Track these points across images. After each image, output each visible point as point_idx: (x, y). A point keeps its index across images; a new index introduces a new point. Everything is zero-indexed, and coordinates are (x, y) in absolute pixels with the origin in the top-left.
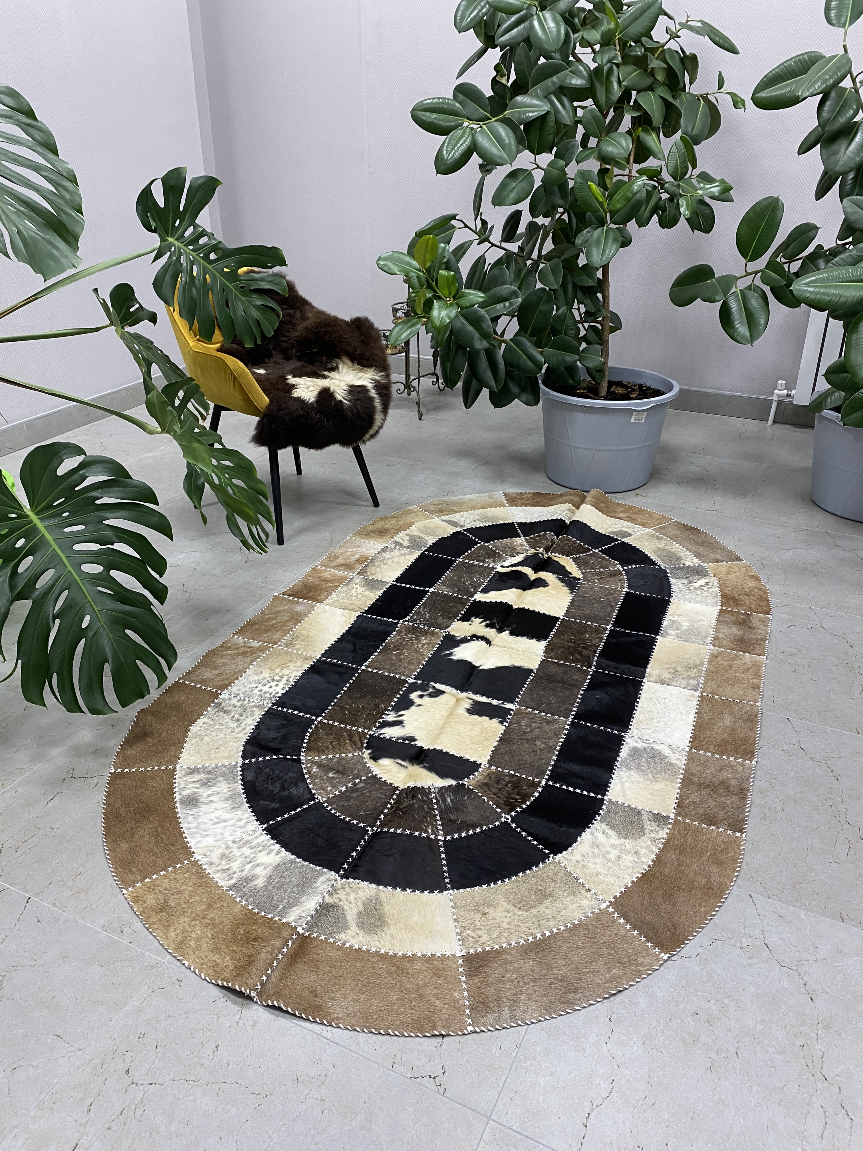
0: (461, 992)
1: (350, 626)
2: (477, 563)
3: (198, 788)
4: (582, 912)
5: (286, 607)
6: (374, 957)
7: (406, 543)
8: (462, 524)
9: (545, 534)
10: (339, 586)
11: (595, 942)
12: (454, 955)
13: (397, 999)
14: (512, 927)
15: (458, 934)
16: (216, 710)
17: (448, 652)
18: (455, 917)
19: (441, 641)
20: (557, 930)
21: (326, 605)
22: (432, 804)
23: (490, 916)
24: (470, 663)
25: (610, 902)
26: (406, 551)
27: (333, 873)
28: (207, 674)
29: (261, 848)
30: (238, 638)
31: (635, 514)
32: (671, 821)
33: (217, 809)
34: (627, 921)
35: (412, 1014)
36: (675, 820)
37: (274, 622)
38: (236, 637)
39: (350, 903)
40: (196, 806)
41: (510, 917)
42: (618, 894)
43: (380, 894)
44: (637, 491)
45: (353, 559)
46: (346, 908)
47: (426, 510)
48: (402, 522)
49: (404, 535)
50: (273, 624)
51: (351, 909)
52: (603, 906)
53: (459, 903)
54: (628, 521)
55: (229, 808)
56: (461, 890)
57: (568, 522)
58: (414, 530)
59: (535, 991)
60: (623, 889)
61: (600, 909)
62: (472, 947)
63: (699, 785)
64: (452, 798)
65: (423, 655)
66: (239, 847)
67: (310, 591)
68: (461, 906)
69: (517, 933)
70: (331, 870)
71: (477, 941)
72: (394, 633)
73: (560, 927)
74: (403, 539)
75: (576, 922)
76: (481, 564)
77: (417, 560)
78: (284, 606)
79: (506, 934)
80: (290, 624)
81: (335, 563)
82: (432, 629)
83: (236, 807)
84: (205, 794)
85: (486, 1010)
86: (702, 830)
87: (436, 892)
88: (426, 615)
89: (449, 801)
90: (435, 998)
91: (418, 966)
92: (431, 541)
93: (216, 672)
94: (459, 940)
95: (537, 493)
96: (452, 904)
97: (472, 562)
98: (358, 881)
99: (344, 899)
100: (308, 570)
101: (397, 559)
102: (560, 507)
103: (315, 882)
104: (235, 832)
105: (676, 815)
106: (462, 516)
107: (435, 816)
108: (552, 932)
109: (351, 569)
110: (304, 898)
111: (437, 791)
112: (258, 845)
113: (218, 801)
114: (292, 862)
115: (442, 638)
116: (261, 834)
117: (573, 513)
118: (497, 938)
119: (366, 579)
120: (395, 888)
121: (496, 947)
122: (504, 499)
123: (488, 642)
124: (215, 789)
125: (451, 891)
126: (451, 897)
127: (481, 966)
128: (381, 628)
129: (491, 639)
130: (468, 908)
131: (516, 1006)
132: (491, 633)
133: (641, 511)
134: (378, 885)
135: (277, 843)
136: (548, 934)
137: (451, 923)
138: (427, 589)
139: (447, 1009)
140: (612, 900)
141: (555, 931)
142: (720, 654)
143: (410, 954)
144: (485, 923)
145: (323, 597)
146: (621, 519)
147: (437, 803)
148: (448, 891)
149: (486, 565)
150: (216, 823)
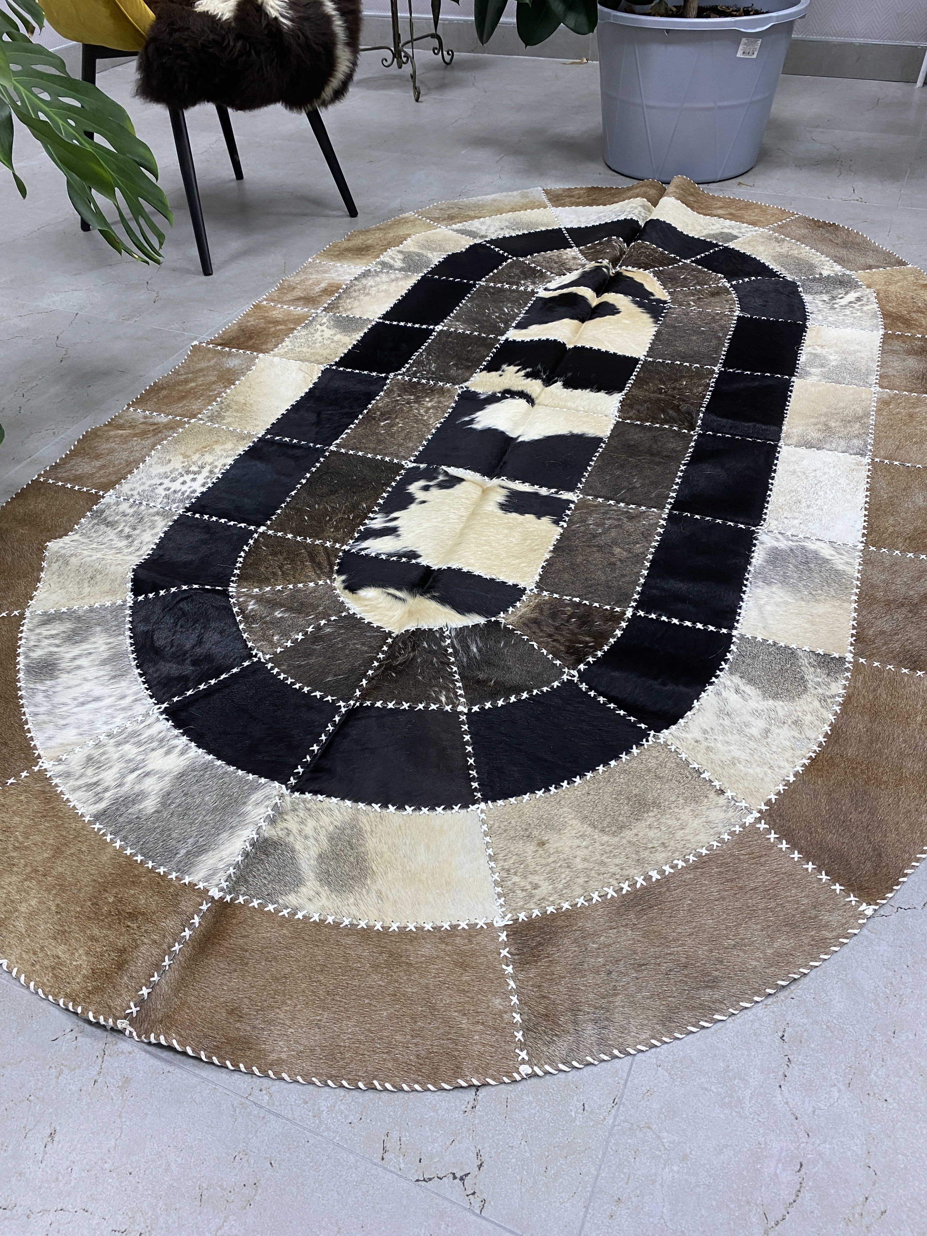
0: (506, 995)
1: (311, 386)
2: (507, 286)
3: (58, 646)
4: (712, 832)
5: (212, 363)
6: (348, 935)
7: (399, 264)
8: (483, 233)
9: (610, 241)
10: (294, 329)
11: (741, 888)
12: (490, 925)
13: (390, 1018)
14: (591, 865)
15: (497, 884)
16: (95, 521)
17: (467, 419)
18: (490, 851)
19: (456, 402)
20: (672, 867)
21: (274, 355)
22: (446, 654)
23: (551, 847)
24: (503, 433)
25: (760, 811)
26: (399, 274)
27: (276, 784)
28: (85, 467)
29: (155, 744)
30: (135, 410)
31: (741, 209)
32: (848, 665)
33: (86, 679)
34: (794, 845)
35: (416, 1045)
36: (856, 664)
37: (193, 384)
38: (131, 409)
39: (306, 837)
40: (53, 677)
41: (587, 847)
42: (773, 797)
43: (360, 817)
44: (739, 180)
45: (317, 289)
46: (298, 846)
47: (428, 218)
48: (391, 235)
49: (395, 252)
50: (192, 388)
51: (307, 848)
52: (749, 820)
53: (497, 825)
54: (731, 220)
55: (107, 678)
56: (500, 802)
57: (642, 224)
58: (410, 245)
59: (640, 989)
60: (781, 788)
61: (743, 826)
62: (522, 908)
63: (888, 603)
64: (480, 645)
65: (426, 425)
66: (118, 744)
67: (251, 338)
68: (500, 831)
69: (601, 877)
70: (273, 780)
71: (531, 896)
72: (382, 393)
73: (675, 862)
74: (393, 259)
75: (704, 851)
76: (514, 287)
77: (415, 287)
78: (209, 360)
79: (581, 881)
80: (218, 387)
81: (289, 297)
82: (441, 384)
83: (117, 677)
84: (69, 656)
85: (551, 1029)
86: (902, 679)
87: (456, 808)
88: (431, 365)
89: (475, 650)
90: (459, 1011)
91: (427, 949)
92: (436, 258)
93: (98, 463)
94: (499, 895)
95: (593, 188)
96: (485, 827)
97: (499, 285)
98: (320, 797)
99: (295, 831)
100: (248, 308)
101: (385, 287)
102: (628, 204)
103: (245, 803)
104: (114, 717)
105: (855, 654)
106: (482, 223)
107: (452, 674)
108: (662, 872)
109: (314, 304)
110: (225, 835)
111: (453, 634)
112: (151, 739)
113: (90, 666)
114: (206, 767)
115: (456, 398)
116: (158, 720)
117: (649, 211)
118: (565, 888)
119: (338, 317)
120: (385, 806)
121: (566, 906)
122: (544, 198)
123: (530, 400)
124: (85, 646)
125: (483, 805)
126: (483, 816)
127: (540, 944)
128: (360, 387)
129: (534, 396)
130: (512, 833)
131: (607, 1019)
132: (534, 386)
133: (748, 206)
134: (356, 801)
135: (183, 734)
136: (655, 876)
137: (484, 864)
138: (432, 327)
139: (481, 1033)
140: (764, 808)
141: (668, 870)
142: (894, 398)
143: (411, 927)
144: (544, 862)
145: (270, 346)
146: (719, 217)
147: (455, 653)
148: (476, 806)
149: (522, 288)
150: (83, 704)
